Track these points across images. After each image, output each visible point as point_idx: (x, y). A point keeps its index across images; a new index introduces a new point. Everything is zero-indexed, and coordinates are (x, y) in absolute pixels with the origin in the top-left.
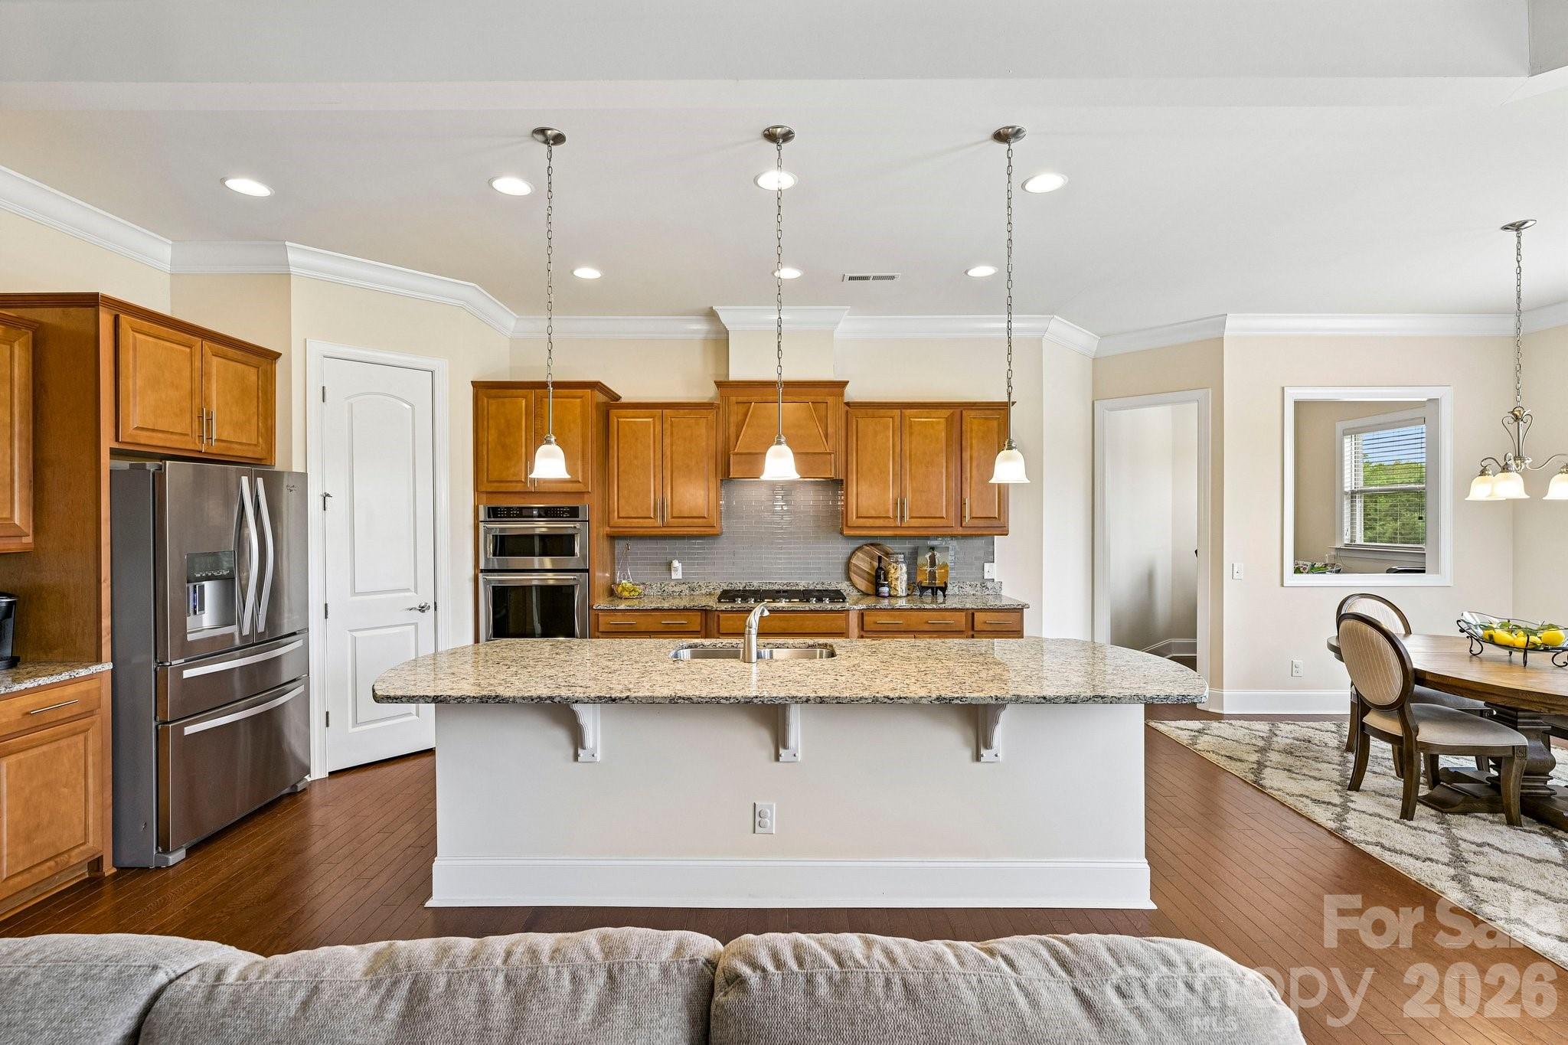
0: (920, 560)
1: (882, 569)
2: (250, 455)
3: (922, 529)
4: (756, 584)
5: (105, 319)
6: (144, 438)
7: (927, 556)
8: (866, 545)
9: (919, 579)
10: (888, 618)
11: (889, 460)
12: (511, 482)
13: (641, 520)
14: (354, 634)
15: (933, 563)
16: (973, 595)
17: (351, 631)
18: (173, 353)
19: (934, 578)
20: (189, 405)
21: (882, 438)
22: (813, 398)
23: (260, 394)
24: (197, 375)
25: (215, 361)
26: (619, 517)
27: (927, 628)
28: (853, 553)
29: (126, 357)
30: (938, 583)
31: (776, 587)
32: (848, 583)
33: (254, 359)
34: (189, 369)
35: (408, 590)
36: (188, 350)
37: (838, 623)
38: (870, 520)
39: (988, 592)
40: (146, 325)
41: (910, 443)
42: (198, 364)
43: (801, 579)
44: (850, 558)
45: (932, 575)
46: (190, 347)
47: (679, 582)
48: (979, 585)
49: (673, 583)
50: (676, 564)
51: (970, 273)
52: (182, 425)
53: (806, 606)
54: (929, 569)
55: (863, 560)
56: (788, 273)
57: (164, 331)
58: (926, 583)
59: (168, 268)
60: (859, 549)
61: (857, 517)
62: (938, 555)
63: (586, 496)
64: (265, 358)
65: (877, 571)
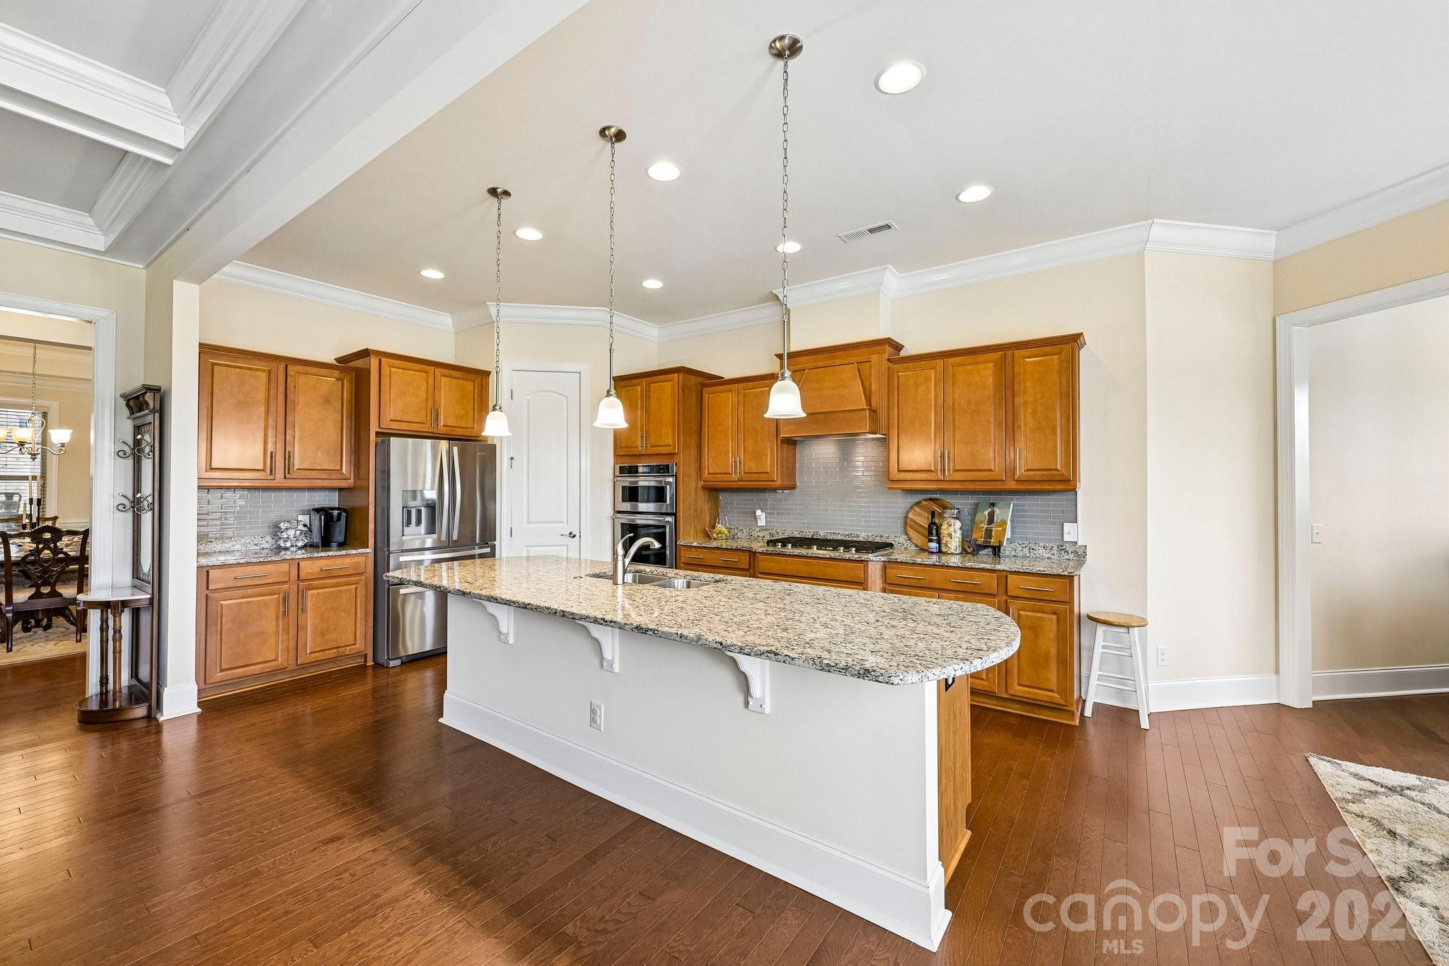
0: (978, 517)
1: (935, 524)
2: (467, 434)
3: (968, 483)
4: (822, 534)
5: (374, 362)
6: (395, 425)
7: (986, 513)
8: (925, 500)
9: (974, 536)
10: (911, 573)
11: (931, 412)
12: (633, 447)
13: (723, 476)
14: (528, 548)
15: (991, 520)
16: (1048, 558)
17: (526, 546)
18: (417, 378)
19: (990, 537)
20: (425, 406)
21: (924, 391)
22: (857, 359)
23: (476, 397)
24: (431, 389)
25: (444, 379)
26: (709, 474)
27: (951, 587)
28: (911, 508)
29: (385, 381)
30: (993, 541)
31: (839, 537)
32: (905, 537)
33: (473, 377)
34: (426, 385)
35: (562, 522)
36: (425, 374)
37: (857, 572)
38: (912, 474)
39: (1067, 557)
40: (397, 362)
41: (953, 392)
42: (431, 382)
43: (861, 531)
44: (908, 512)
45: (989, 533)
46: (427, 373)
47: (763, 529)
48: (1055, 548)
49: (758, 529)
50: (758, 512)
51: (963, 198)
52: (421, 417)
53: (833, 554)
54: (986, 526)
55: (920, 515)
56: (791, 247)
57: (409, 365)
58: (981, 541)
59: (452, 329)
60: (918, 503)
61: (899, 471)
62: (997, 511)
63: (675, 456)
64: (480, 377)
65: (929, 526)
